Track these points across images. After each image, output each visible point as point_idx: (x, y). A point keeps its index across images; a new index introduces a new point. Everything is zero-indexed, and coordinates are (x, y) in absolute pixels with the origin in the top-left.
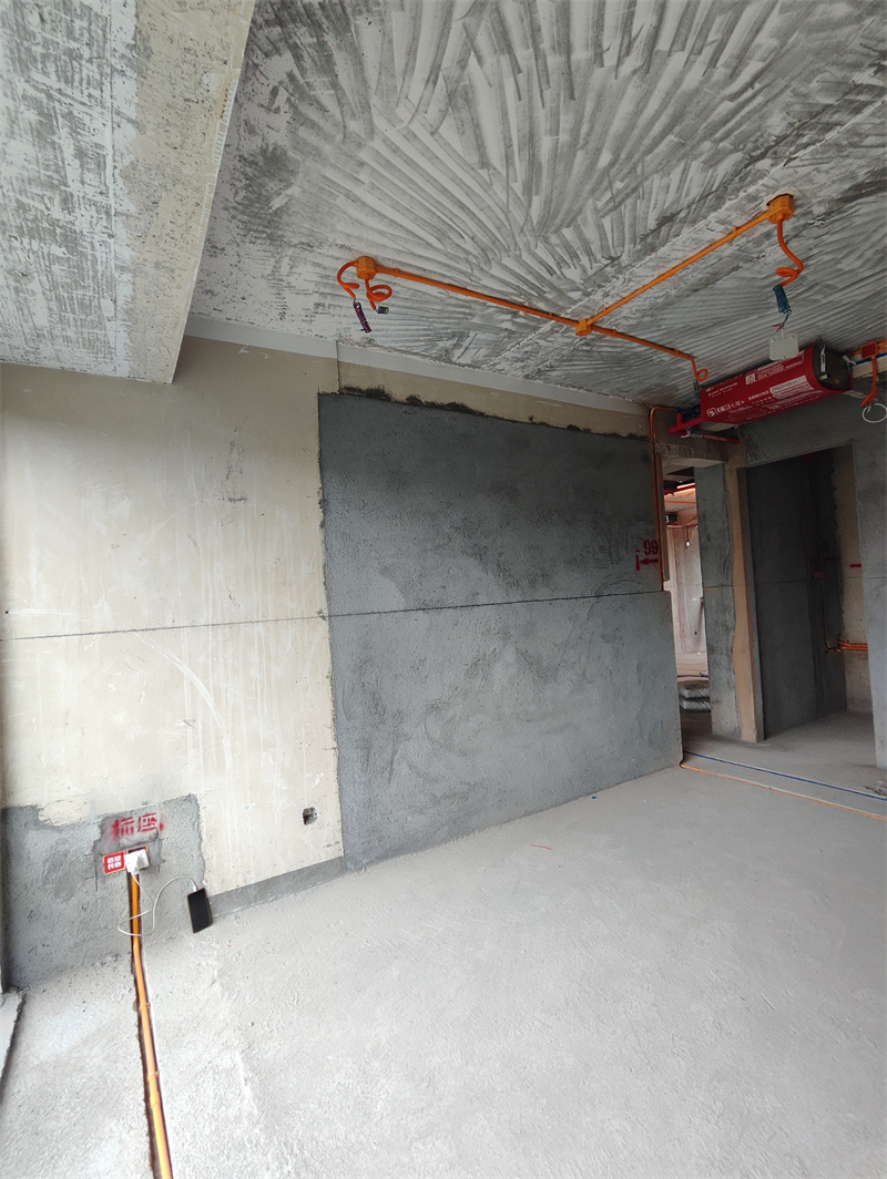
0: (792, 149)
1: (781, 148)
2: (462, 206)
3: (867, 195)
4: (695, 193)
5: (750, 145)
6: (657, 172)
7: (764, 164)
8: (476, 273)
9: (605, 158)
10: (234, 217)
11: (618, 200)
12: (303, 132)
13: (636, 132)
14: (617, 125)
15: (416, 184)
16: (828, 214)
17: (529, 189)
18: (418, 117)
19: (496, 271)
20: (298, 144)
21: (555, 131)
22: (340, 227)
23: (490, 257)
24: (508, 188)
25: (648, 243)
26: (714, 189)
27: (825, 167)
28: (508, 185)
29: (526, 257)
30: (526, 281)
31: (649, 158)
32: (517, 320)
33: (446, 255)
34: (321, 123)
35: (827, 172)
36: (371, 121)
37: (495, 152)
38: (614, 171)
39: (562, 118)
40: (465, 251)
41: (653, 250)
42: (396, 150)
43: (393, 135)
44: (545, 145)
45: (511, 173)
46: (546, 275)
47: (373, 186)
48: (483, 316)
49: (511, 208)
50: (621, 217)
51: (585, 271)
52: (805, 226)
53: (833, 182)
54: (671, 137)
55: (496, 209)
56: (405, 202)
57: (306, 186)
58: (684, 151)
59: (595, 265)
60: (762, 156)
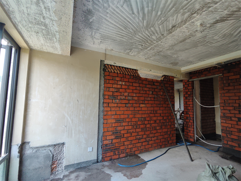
0: (201, 12)
1: (199, 11)
2: (129, 22)
3: (219, 22)
4: (180, 21)
5: (191, 11)
6: (171, 16)
7: (195, 15)
8: (133, 36)
9: (159, 13)
10: (82, 23)
11: (163, 22)
12: (95, 6)
13: (166, 8)
14: (161, 6)
15: (119, 17)
16: (210, 26)
17: (143, 19)
18: (119, 3)
19: (137, 36)
20: (94, 8)
21: (148, 7)
22: (104, 26)
23: (136, 33)
24: (139, 19)
25: (170, 31)
26: (184, 20)
27: (209, 16)
28: (139, 18)
29: (143, 33)
30: (144, 39)
31: (169, 13)
32: (143, 47)
33: (127, 32)
34: (99, 4)
35: (210, 17)
36: (109, 4)
37: (135, 11)
38: (161, 16)
39: (149, 4)
40: (130, 32)
41: (171, 33)
42: (114, 10)
43: (113, 7)
44: (146, 10)
45: (139, 16)
46: (148, 38)
47: (110, 18)
48: (135, 46)
49: (140, 23)
50: (164, 26)
51: (156, 37)
52: (205, 29)
53: (211, 19)
54: (173, 9)
55: (136, 23)
56: (117, 21)
57: (97, 17)
58: (177, 12)
59: (158, 36)
60: (195, 13)
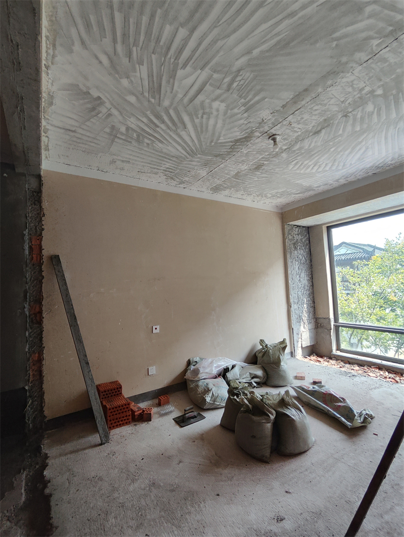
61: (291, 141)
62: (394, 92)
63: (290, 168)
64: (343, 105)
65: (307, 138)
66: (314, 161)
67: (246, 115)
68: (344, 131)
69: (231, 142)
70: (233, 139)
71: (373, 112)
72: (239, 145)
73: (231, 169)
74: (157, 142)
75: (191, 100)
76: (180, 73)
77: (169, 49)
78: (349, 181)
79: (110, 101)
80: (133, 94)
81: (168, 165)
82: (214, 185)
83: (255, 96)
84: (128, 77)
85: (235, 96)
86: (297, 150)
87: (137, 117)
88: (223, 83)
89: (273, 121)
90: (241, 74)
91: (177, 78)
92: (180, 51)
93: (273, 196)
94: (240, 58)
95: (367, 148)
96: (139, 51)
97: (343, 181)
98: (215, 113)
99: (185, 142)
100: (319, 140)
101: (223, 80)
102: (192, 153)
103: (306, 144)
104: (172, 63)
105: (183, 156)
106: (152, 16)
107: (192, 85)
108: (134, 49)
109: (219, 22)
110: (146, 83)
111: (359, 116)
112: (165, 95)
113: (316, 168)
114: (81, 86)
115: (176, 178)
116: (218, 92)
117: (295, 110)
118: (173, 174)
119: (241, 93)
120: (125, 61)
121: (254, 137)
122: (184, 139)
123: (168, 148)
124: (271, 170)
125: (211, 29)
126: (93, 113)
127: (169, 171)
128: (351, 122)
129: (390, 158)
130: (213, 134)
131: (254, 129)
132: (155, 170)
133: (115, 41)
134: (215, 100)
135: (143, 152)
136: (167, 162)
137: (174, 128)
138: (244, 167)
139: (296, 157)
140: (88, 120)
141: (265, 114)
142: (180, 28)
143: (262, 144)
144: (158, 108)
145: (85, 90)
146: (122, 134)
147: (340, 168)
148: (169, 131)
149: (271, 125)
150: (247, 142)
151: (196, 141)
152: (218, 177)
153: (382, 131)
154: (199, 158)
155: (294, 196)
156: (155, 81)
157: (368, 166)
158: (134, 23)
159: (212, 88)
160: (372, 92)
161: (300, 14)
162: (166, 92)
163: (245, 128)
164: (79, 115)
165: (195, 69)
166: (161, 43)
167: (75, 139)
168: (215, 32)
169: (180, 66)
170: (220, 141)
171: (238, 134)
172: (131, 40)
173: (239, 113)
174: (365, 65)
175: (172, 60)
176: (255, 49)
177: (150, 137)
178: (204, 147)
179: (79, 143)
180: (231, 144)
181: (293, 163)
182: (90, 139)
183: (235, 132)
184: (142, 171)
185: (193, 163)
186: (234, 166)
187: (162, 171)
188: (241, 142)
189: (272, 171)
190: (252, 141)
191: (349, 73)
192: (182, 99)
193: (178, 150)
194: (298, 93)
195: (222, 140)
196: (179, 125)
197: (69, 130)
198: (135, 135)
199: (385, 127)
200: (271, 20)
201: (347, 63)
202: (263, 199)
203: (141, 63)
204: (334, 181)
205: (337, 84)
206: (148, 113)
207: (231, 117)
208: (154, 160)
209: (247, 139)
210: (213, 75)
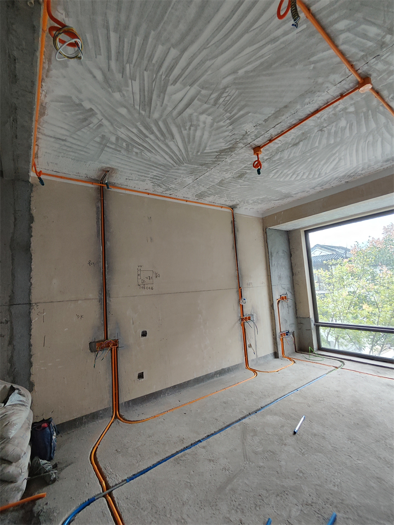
61: (272, 152)
62: (364, 110)
63: (271, 177)
64: (319, 120)
65: (286, 149)
66: (292, 170)
67: (230, 127)
68: (320, 143)
69: (217, 152)
70: (218, 150)
71: (345, 128)
72: (224, 155)
73: (216, 177)
74: (146, 151)
75: (180, 113)
76: (170, 88)
77: (160, 67)
78: (324, 188)
79: (101, 112)
80: (125, 107)
81: (155, 173)
82: (200, 192)
83: (240, 110)
84: (120, 91)
85: (221, 110)
86: (277, 160)
87: (127, 128)
88: (210, 98)
89: (255, 133)
90: (227, 91)
91: (167, 92)
92: (171, 69)
93: (254, 202)
94: (226, 77)
95: (340, 159)
96: (132, 68)
97: (318, 189)
98: (202, 125)
99: (173, 152)
100: (297, 152)
101: (210, 95)
102: (179, 162)
103: (286, 155)
104: (163, 79)
105: (170, 164)
106: (146, 38)
107: (181, 100)
108: (128, 66)
109: (208, 44)
110: (137, 97)
111: (333, 130)
112: (155, 108)
113: (294, 176)
114: (74, 98)
115: (162, 185)
116: (206, 106)
117: (276, 124)
118: (160, 181)
119: (226, 108)
120: (118, 76)
121: (238, 148)
122: (171, 149)
123: (156, 157)
124: (252, 178)
125: (200, 50)
126: (85, 124)
127: (156, 179)
128: (326, 135)
129: (360, 169)
130: (200, 145)
131: (237, 140)
132: (143, 178)
133: (109, 58)
134: (202, 113)
135: (131, 160)
136: (155, 170)
137: (162, 138)
138: (228, 175)
139: (276, 166)
140: (79, 130)
141: (248, 127)
142: (172, 49)
143: (245, 154)
144: (148, 119)
145: (77, 101)
146: (112, 143)
147: (316, 176)
148: (157, 141)
149: (253, 137)
150: (232, 152)
151: (183, 151)
152: (203, 185)
153: (354, 144)
154: (185, 166)
155: (274, 202)
156: (146, 96)
157: (341, 175)
158: (129, 42)
159: (199, 103)
160: (345, 109)
161: (282, 40)
162: (157, 105)
163: (230, 139)
164: (71, 126)
165: (185, 85)
166: (154, 62)
167: (65, 148)
168: (205, 52)
169: (171, 82)
170: (205, 151)
171: (223, 145)
172: (125, 58)
173: (225, 126)
174: (338, 85)
175: (163, 77)
176: (240, 69)
177: (139, 147)
178: (191, 156)
179: (69, 151)
180: (216, 154)
181: (273, 172)
182: (80, 148)
183: (220, 143)
184: (130, 178)
185: (180, 171)
186: (218, 175)
187: (149, 178)
188: (226, 152)
189: (254, 179)
190: (236, 151)
191: (324, 92)
192: (171, 112)
193: (166, 159)
194: (278, 110)
195: (208, 150)
196: (167, 135)
197: (60, 139)
198: (124, 144)
199: (356, 141)
200: (255, 44)
201: (322, 84)
202: (244, 205)
203: (133, 78)
204: (311, 189)
205: (314, 102)
206: (138, 124)
207: (218, 129)
208: (142, 168)
209: (231, 149)
210: (201, 91)
